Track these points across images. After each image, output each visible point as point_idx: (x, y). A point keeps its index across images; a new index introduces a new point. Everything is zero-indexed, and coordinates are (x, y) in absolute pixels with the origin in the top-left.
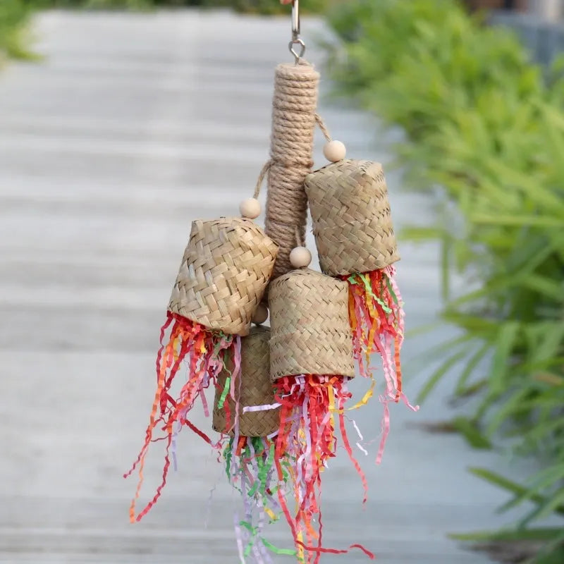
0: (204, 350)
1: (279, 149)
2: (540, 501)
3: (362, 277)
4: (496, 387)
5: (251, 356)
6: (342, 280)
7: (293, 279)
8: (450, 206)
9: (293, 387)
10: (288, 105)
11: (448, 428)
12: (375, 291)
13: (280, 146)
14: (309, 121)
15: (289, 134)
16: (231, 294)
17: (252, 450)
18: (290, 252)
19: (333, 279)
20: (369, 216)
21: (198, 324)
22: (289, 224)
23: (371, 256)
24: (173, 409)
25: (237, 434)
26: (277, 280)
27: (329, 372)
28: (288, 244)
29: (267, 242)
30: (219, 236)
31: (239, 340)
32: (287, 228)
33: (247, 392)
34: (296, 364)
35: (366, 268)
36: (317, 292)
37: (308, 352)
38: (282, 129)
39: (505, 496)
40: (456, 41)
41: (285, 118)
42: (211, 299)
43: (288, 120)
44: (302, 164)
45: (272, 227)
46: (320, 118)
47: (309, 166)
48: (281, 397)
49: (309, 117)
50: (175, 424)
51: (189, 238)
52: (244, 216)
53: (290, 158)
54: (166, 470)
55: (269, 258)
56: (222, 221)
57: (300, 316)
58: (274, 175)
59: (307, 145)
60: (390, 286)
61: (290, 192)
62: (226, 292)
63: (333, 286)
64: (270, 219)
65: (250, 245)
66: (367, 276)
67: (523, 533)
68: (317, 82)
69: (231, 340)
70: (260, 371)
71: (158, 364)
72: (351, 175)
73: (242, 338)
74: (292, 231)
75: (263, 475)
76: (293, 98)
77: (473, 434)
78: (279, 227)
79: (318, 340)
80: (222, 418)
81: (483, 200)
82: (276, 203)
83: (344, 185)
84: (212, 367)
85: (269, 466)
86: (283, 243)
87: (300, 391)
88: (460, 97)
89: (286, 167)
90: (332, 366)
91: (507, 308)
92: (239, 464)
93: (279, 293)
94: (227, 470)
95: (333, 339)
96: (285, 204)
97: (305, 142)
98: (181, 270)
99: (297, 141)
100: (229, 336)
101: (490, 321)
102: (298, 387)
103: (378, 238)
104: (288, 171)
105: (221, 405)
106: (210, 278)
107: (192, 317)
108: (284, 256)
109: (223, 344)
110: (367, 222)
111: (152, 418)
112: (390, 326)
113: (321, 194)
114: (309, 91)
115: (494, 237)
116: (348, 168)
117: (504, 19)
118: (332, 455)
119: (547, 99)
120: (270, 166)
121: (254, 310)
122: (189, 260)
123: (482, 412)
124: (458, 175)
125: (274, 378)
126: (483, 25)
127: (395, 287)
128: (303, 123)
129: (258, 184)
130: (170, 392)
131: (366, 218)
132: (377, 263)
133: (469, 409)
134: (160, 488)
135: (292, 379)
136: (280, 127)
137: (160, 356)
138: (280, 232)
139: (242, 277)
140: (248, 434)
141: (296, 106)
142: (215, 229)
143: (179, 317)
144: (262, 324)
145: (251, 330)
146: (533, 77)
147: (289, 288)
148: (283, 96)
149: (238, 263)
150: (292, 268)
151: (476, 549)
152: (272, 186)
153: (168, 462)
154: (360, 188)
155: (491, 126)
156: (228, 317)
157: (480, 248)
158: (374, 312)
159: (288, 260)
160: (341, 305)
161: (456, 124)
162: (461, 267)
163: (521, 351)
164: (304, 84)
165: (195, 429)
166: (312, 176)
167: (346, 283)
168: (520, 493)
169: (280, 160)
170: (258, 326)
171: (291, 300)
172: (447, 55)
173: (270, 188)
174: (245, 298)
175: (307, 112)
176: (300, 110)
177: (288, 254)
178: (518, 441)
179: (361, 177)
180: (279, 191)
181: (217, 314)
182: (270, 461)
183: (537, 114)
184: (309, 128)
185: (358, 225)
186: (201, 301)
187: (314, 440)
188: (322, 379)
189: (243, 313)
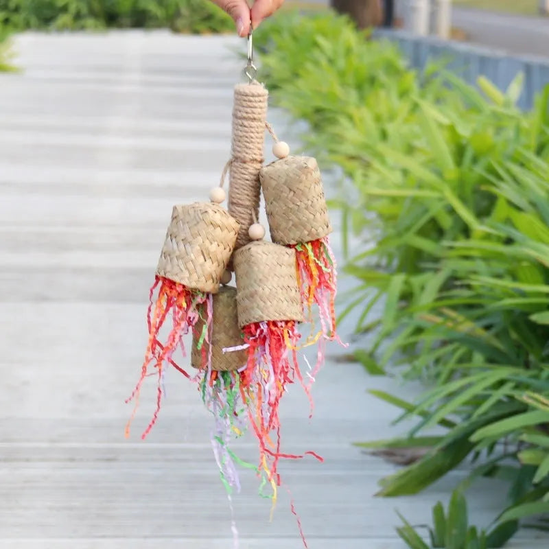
0: (184, 305)
1: (239, 149)
2: (426, 415)
3: (306, 245)
4: (388, 325)
5: (220, 309)
6: (291, 248)
7: (254, 248)
8: (347, 182)
9: (258, 331)
10: (245, 115)
11: (351, 359)
12: (316, 256)
13: (240, 147)
14: (261, 127)
15: (247, 137)
16: (205, 261)
17: (222, 381)
18: (248, 228)
19: (284, 247)
20: (311, 199)
21: (180, 284)
22: (247, 207)
23: (313, 229)
24: (161, 352)
25: (210, 370)
26: (241, 249)
27: (285, 319)
28: (246, 222)
29: (231, 221)
30: (195, 217)
31: (211, 296)
32: (246, 210)
33: (218, 337)
34: (261, 313)
35: (309, 239)
36: (273, 258)
37: (269, 304)
38: (240, 134)
39: (398, 411)
40: (349, 51)
41: (243, 125)
42: (190, 266)
43: (245, 126)
44: (256, 160)
45: (234, 210)
46: (269, 125)
47: (261, 162)
48: (249, 339)
49: (261, 124)
50: (164, 363)
51: (170, 220)
52: (212, 201)
53: (247, 156)
54: (159, 398)
55: (233, 233)
56: (197, 205)
57: (261, 276)
58: (235, 169)
59: (260, 146)
60: (326, 251)
61: (247, 182)
62: (201, 259)
63: (284, 252)
64: (232, 203)
65: (219, 223)
66: (310, 244)
67: (412, 441)
68: (266, 97)
69: (205, 296)
70: (227, 319)
71: (149, 317)
72: (296, 167)
73: (213, 295)
74: (250, 212)
75: (231, 400)
76: (249, 110)
77: (370, 363)
78: (239, 209)
79: (276, 294)
80: (198, 357)
81: (374, 177)
82: (236, 191)
83: (291, 175)
84: (190, 318)
85: (236, 393)
86: (243, 221)
87: (264, 334)
88: (353, 96)
89: (245, 162)
90: (287, 314)
91: (396, 263)
92: (211, 393)
93: (244, 260)
94: (203, 398)
95: (287, 293)
96: (243, 191)
97: (258, 143)
98: (165, 244)
99: (252, 142)
100: (203, 293)
101: (381, 273)
102: (262, 331)
103: (318, 215)
104: (245, 165)
105: (200, 347)
106: (189, 249)
107: (176, 279)
108: (244, 231)
109: (199, 299)
110: (310, 203)
111: (147, 358)
112: (327, 283)
113: (274, 183)
114: (261, 104)
115: (383, 206)
116: (293, 162)
117: (386, 34)
118: (291, 382)
119: (423, 96)
120: (232, 162)
121: (222, 273)
122: (171, 236)
123: (377, 346)
124: (352, 158)
125: (242, 325)
126: (368, 39)
127: (330, 252)
128: (257, 129)
129: (223, 177)
130: (158, 338)
131: (308, 200)
132: (318, 234)
133: (367, 343)
134: (156, 413)
135: (257, 325)
136: (240, 132)
137: (150, 310)
138: (240, 213)
139: (213, 248)
140: (218, 369)
141: (251, 116)
142: (191, 212)
143: (165, 279)
144: (228, 284)
145: (220, 288)
146: (411, 79)
147: (252, 255)
148: (241, 108)
149: (210, 237)
150: (250, 240)
151: (374, 454)
152: (234, 178)
153: (160, 391)
154: (303, 177)
155: (378, 119)
156: (203, 279)
157: (372, 216)
158: (315, 272)
159: (247, 234)
160: (291, 267)
161: (350, 118)
162: (358, 232)
163: (407, 297)
164: (257, 99)
165: (177, 367)
166: (265, 169)
167: (293, 250)
168: (410, 410)
169: (240, 157)
170: (225, 286)
171: (253, 264)
172: (341, 63)
173: (232, 179)
174: (216, 264)
175: (259, 120)
176: (255, 119)
177: (247, 230)
178: (406, 368)
179: (304, 169)
180: (239, 181)
181: (195, 276)
182: (236, 389)
183: (415, 107)
184: (261, 132)
185: (303, 206)
186: (182, 267)
187: (276, 371)
188: (279, 324)
189: (214, 276)
